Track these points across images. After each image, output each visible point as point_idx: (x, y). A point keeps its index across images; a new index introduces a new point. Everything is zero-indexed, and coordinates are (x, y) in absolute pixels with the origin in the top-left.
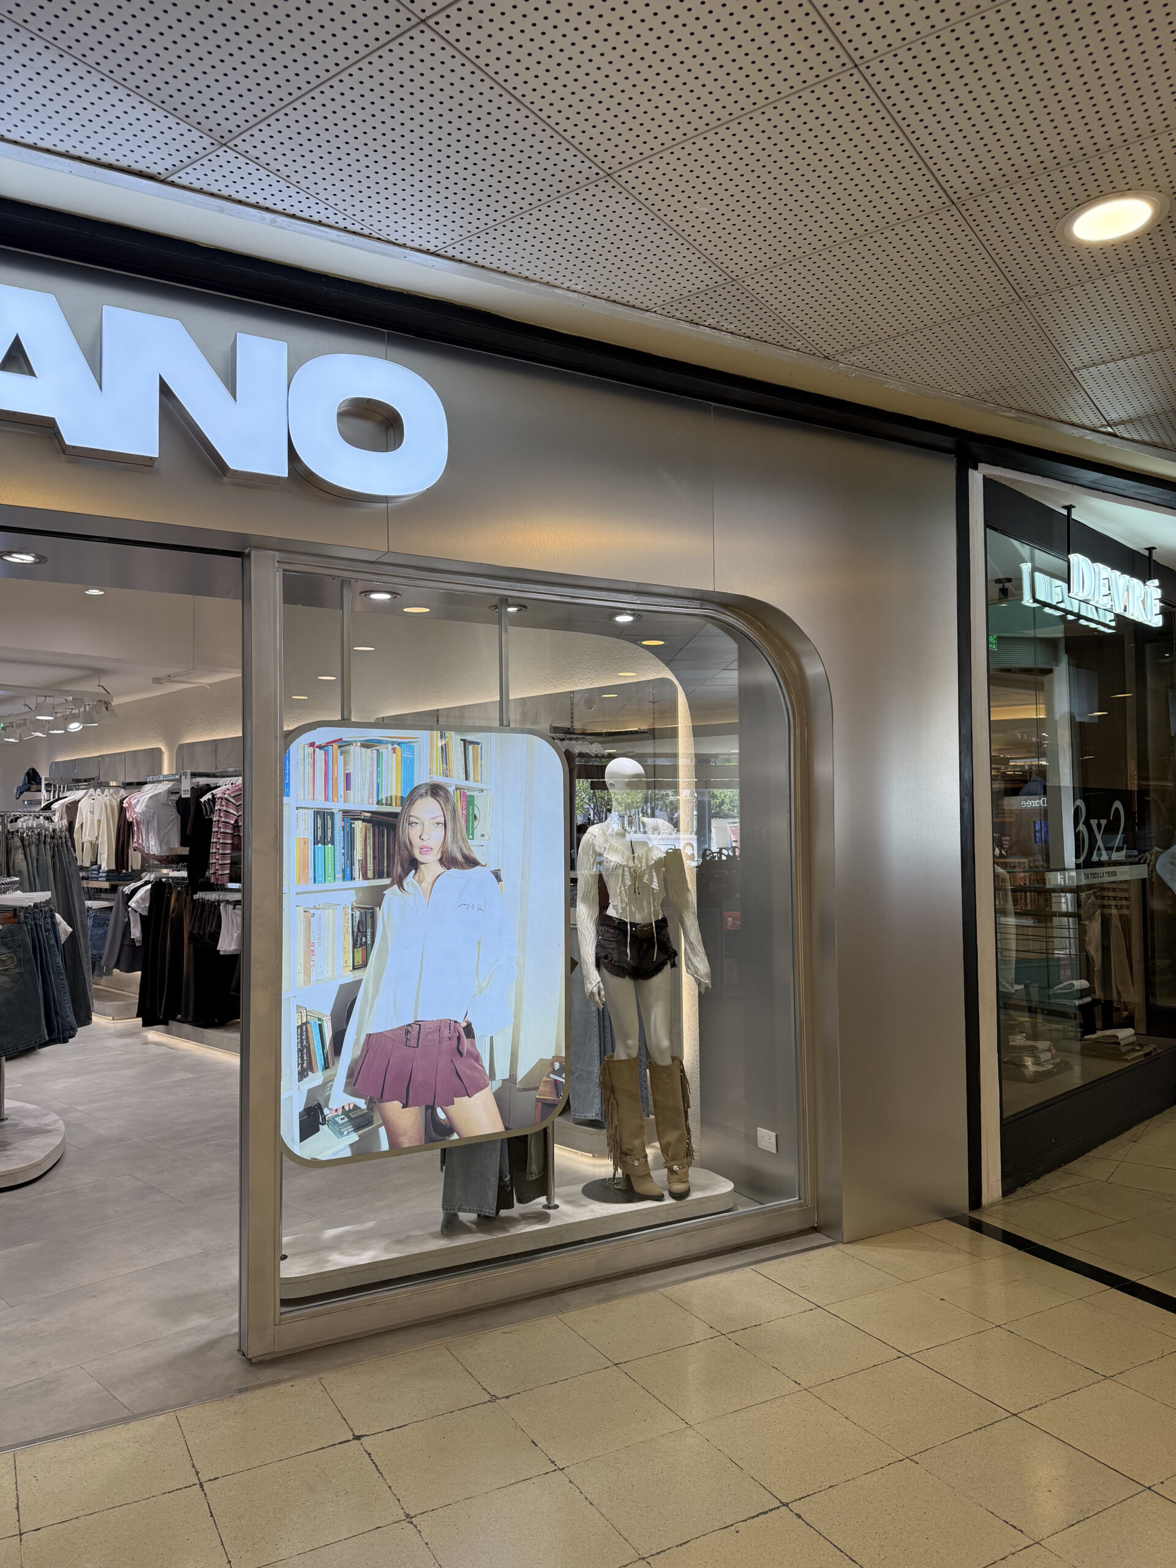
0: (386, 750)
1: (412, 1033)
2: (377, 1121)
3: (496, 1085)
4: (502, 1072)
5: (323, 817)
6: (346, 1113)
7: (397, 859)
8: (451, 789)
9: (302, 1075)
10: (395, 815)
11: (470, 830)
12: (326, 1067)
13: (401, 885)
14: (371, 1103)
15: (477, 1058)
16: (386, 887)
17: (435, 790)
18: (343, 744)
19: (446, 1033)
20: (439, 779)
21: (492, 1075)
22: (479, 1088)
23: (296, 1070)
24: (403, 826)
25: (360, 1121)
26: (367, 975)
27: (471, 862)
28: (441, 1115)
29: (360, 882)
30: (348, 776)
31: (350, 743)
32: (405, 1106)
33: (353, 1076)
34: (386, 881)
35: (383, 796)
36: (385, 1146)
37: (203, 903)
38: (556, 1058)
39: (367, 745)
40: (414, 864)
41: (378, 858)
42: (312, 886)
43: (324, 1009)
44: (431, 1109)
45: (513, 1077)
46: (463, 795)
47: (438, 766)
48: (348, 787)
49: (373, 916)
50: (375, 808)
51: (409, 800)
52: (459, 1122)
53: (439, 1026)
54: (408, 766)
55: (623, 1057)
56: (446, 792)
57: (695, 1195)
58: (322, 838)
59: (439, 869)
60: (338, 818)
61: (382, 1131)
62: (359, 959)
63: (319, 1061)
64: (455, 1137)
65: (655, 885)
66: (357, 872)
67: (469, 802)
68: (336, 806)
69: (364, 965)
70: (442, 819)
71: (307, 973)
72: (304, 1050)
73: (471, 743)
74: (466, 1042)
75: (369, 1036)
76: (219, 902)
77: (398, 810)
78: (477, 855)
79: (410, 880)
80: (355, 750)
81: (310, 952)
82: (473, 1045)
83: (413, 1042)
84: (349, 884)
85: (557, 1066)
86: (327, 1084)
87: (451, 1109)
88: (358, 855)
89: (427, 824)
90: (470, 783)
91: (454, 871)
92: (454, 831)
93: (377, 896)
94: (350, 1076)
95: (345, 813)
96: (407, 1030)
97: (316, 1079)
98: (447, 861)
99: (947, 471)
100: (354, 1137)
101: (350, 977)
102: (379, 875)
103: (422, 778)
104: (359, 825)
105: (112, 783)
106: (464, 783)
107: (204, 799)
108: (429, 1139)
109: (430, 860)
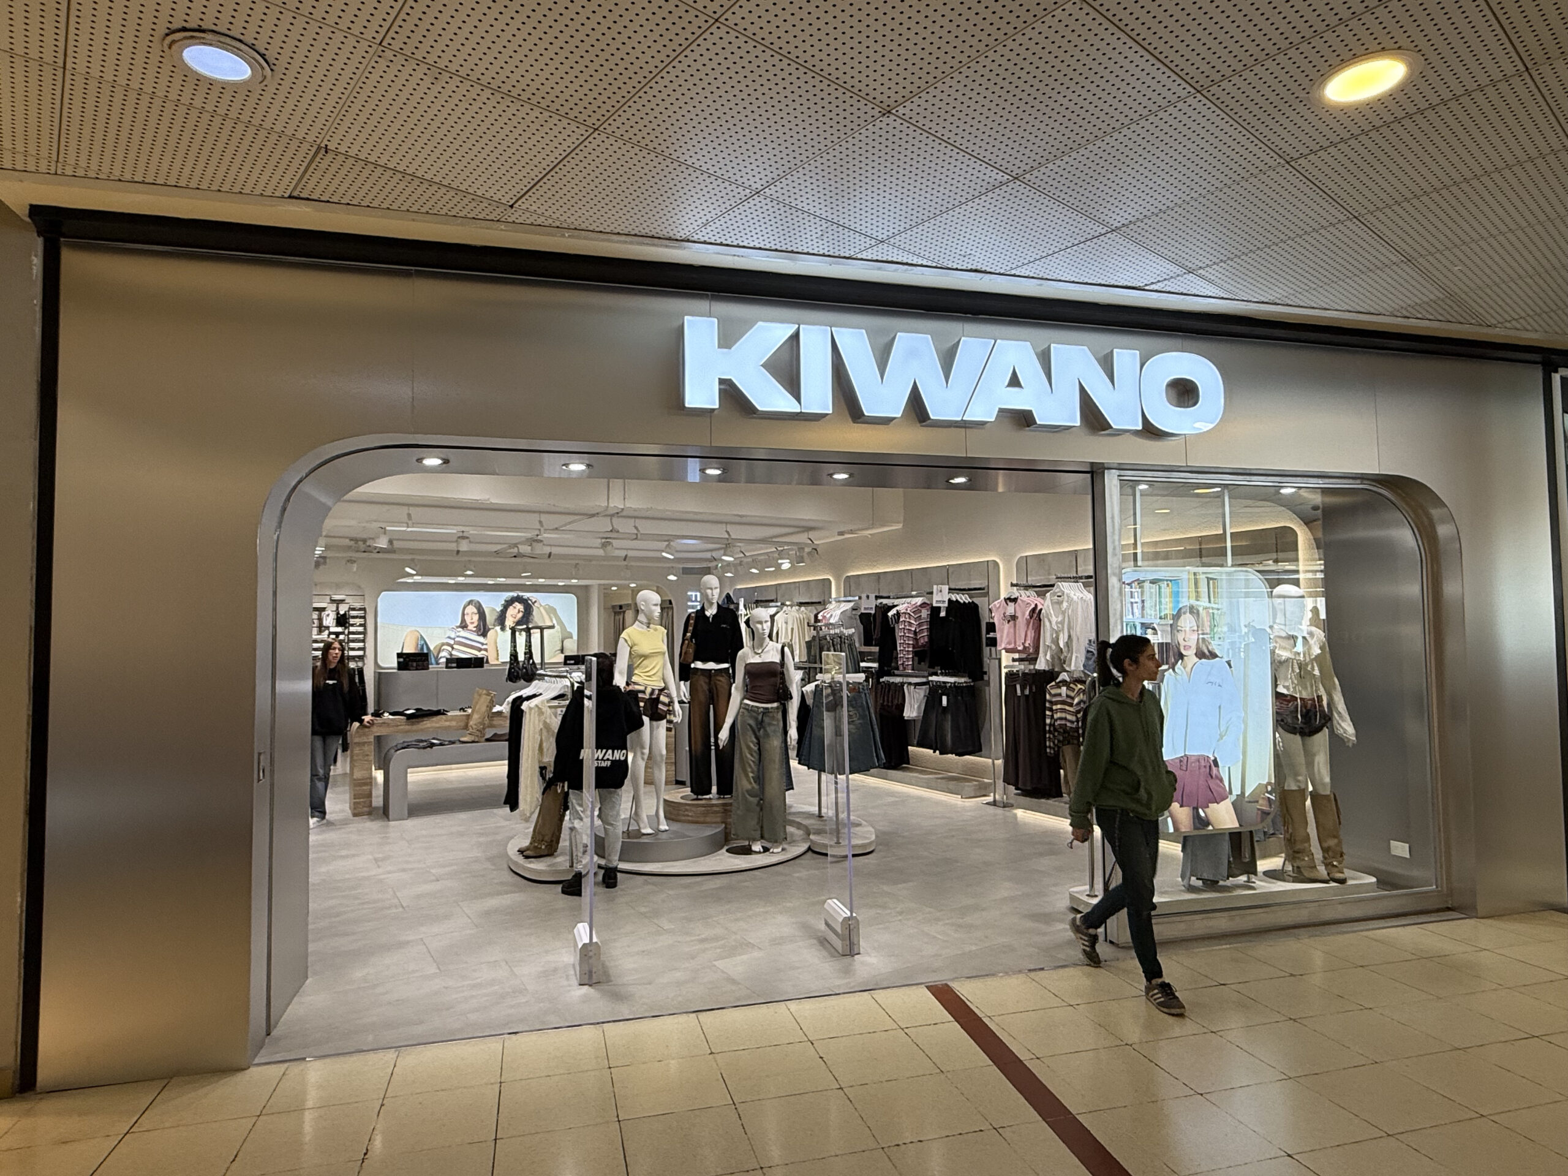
0: (1164, 585)
1: (1183, 762)
3: (1233, 798)
4: (1237, 791)
7: (1171, 654)
8: (1201, 609)
13: (1174, 670)
15: (1221, 780)
17: (1193, 610)
19: (1203, 763)
20: (1194, 603)
21: (1231, 792)
22: (1224, 798)
24: (1174, 632)
27: (1213, 655)
28: (1202, 814)
32: (1181, 806)
34: (1166, 667)
36: (1171, 830)
37: (889, 685)
38: (1269, 783)
39: (1153, 582)
40: (1181, 656)
44: (1196, 809)
45: (1243, 793)
47: (1193, 593)
49: (1160, 688)
51: (1177, 617)
52: (1212, 819)
53: (1199, 759)
54: (1176, 595)
55: (1294, 787)
56: (1198, 611)
57: (1350, 882)
59: (1196, 659)
61: (1169, 820)
64: (1210, 828)
65: (1317, 672)
67: (1211, 617)
70: (1196, 628)
74: (1214, 768)
76: (903, 684)
77: (1172, 622)
78: (1217, 651)
79: (1179, 666)
80: (1147, 585)
82: (1219, 772)
83: (1184, 767)
85: (1269, 788)
87: (1206, 810)
89: (1188, 631)
90: (1213, 605)
91: (1204, 661)
92: (1203, 636)
95: (1142, 624)
96: (1181, 760)
98: (1200, 655)
99: (1538, 374)
103: (1184, 602)
105: (788, 603)
106: (1208, 605)
107: (890, 614)
108: (1196, 828)
109: (1190, 654)
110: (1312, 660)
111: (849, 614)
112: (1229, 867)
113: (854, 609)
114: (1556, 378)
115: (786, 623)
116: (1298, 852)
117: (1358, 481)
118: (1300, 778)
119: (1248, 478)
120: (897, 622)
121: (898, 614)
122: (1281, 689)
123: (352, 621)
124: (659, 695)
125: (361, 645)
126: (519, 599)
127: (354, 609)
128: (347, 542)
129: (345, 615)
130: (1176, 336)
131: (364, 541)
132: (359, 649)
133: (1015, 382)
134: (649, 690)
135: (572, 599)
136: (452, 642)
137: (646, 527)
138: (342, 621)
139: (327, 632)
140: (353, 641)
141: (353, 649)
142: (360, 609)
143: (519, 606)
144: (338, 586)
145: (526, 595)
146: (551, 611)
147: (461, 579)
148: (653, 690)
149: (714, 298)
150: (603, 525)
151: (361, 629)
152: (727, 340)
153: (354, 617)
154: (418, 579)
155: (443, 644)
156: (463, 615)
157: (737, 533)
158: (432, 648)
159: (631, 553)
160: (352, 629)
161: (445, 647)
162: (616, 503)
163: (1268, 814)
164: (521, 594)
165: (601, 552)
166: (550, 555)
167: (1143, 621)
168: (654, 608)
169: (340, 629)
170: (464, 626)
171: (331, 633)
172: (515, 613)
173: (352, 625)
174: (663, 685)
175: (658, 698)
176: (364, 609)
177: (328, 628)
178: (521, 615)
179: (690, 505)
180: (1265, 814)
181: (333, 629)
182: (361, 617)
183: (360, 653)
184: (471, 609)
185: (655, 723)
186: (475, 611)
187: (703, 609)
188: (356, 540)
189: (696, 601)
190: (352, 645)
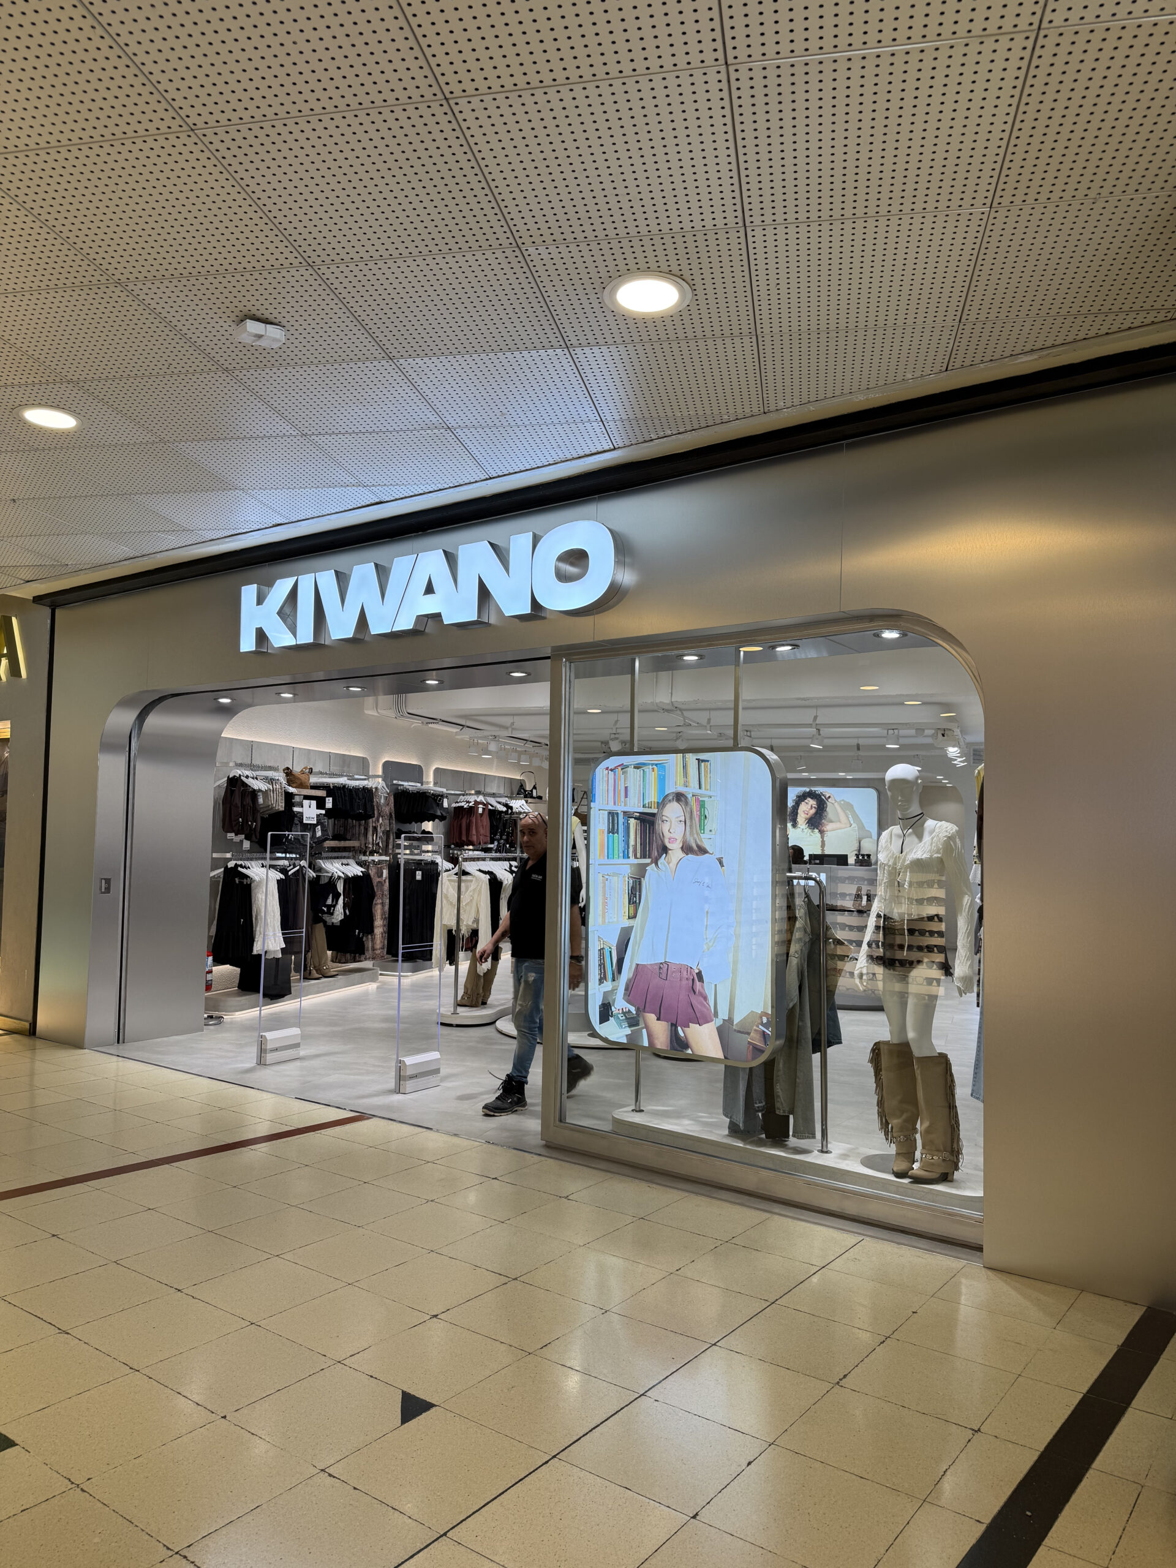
1: (663, 968)
2: (642, 1025)
3: (718, 1022)
4: (723, 1015)
5: (612, 815)
6: (624, 1013)
7: (655, 846)
8: (689, 796)
9: (601, 981)
10: (653, 815)
11: (702, 827)
13: (657, 864)
14: (638, 1010)
15: (705, 998)
16: (648, 865)
17: (679, 797)
18: (624, 767)
19: (685, 975)
20: (681, 789)
21: (716, 1014)
22: (707, 1021)
23: (598, 977)
24: (658, 822)
25: (633, 1022)
26: (636, 924)
27: (702, 851)
28: (681, 1034)
29: (632, 860)
30: (626, 788)
31: (627, 767)
32: (658, 1019)
33: (628, 989)
34: (648, 861)
35: (646, 802)
38: (765, 1014)
40: (665, 850)
41: (643, 845)
42: (606, 861)
43: (613, 942)
44: (674, 1026)
45: (730, 1020)
46: (697, 800)
47: (680, 780)
48: (626, 796)
49: (640, 884)
50: (642, 810)
51: (661, 805)
52: (692, 1041)
53: (681, 968)
54: (662, 780)
56: (686, 798)
58: (612, 830)
59: (681, 854)
60: (621, 816)
61: (644, 1031)
62: (632, 912)
63: (609, 975)
64: (689, 1051)
65: (907, 885)
66: (631, 855)
67: (702, 805)
68: (620, 809)
69: (635, 917)
70: (683, 819)
71: (604, 917)
72: (602, 966)
73: (703, 761)
74: (698, 983)
75: (638, 965)
77: (655, 811)
78: (706, 845)
79: (662, 861)
81: (605, 904)
82: (703, 987)
83: (664, 976)
84: (626, 861)
85: (765, 1020)
86: (613, 991)
87: (686, 1029)
88: (632, 842)
89: (673, 820)
91: (691, 856)
92: (691, 826)
94: (626, 989)
95: (624, 812)
96: (660, 966)
97: (608, 986)
98: (687, 849)
100: (628, 1031)
101: (627, 923)
104: (632, 821)
106: (698, 791)
108: (673, 1048)
109: (675, 847)
126: (812, 794)
133: (430, 590)
135: (871, 794)
143: (812, 802)
145: (819, 790)
146: (848, 807)
163: (762, 1051)
164: (814, 789)
167: (626, 809)
172: (809, 808)
178: (813, 811)
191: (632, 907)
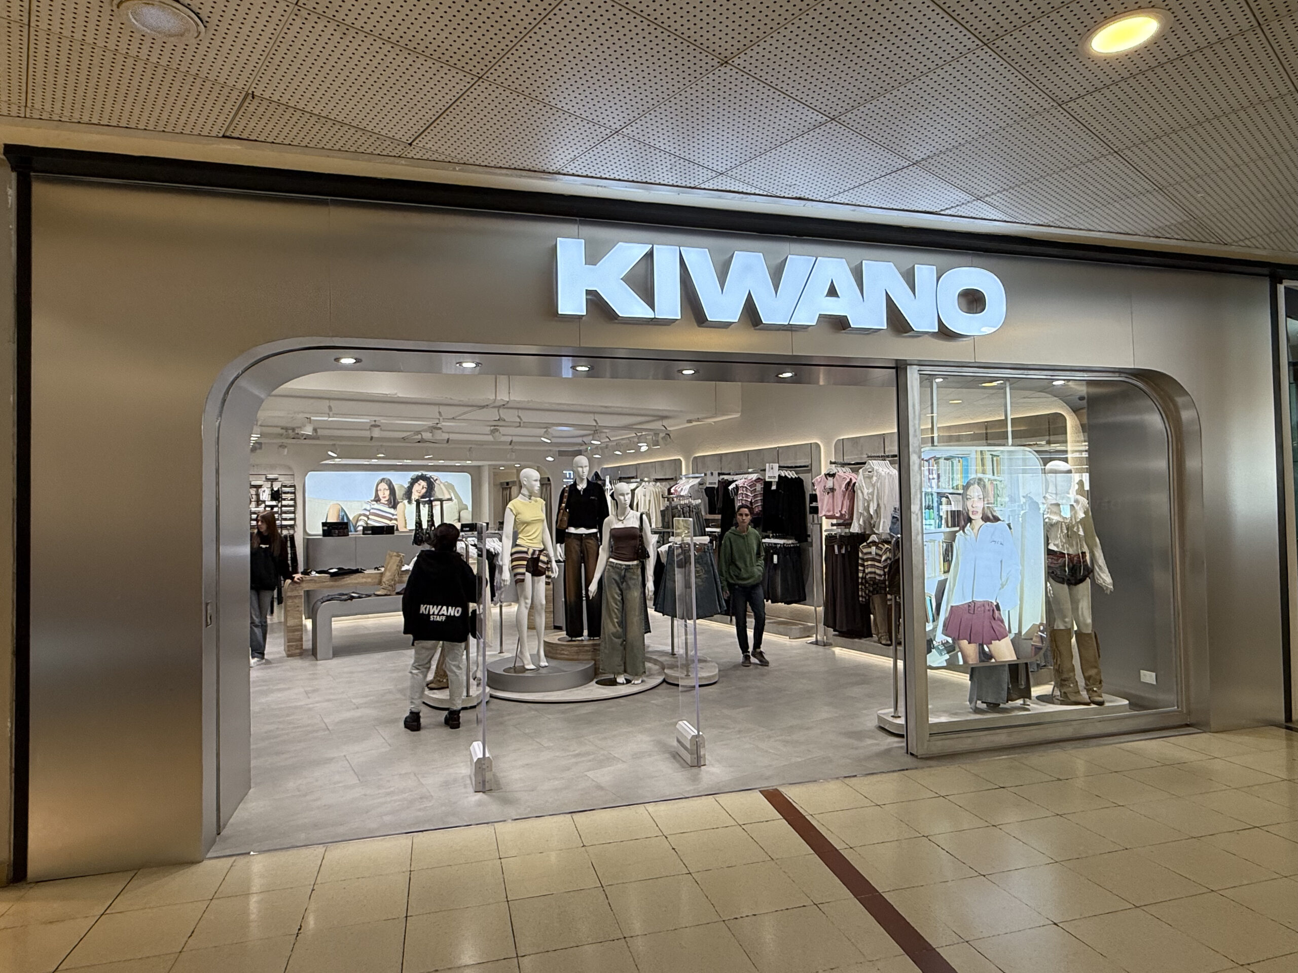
0: (956, 461)
1: (971, 607)
2: (957, 649)
3: (1012, 636)
4: (1015, 630)
5: (928, 496)
7: (962, 518)
8: (986, 481)
12: (934, 621)
13: (964, 531)
14: (953, 640)
15: (1002, 621)
16: (957, 532)
17: (980, 482)
18: (937, 460)
19: (987, 608)
21: (1010, 631)
22: (1004, 637)
24: (964, 500)
26: (950, 576)
27: (996, 519)
28: (986, 649)
29: (945, 529)
30: (939, 476)
32: (969, 643)
33: (946, 626)
34: (957, 529)
36: (961, 662)
38: (1041, 624)
39: (946, 459)
40: (970, 520)
41: (953, 517)
43: (932, 592)
44: (981, 645)
45: (1020, 632)
49: (952, 545)
50: (951, 491)
51: (966, 487)
52: (994, 653)
53: (984, 604)
54: (966, 471)
55: (1062, 627)
56: (984, 482)
58: (929, 507)
59: (982, 522)
60: (935, 495)
61: (960, 654)
64: (993, 660)
65: (1081, 533)
66: (944, 525)
69: (948, 571)
70: (982, 496)
73: (995, 456)
74: (996, 612)
75: (952, 607)
77: (962, 492)
78: (999, 515)
79: (968, 528)
80: (942, 461)
82: (1000, 615)
83: (972, 611)
84: (940, 530)
85: (1042, 628)
87: (990, 646)
88: (945, 516)
89: (975, 499)
90: (996, 477)
91: (988, 523)
92: (988, 503)
93: (953, 535)
94: (944, 626)
95: (938, 493)
96: (969, 605)
97: (929, 626)
98: (986, 519)
99: (1266, 285)
100: (947, 657)
102: (954, 525)
103: (973, 475)
104: (944, 500)
105: (646, 479)
106: (992, 478)
107: (730, 488)
108: (981, 661)
109: (977, 518)
110: (1077, 523)
111: (696, 487)
112: (1009, 693)
113: (700, 484)
114: (1281, 289)
115: (645, 496)
116: (1064, 680)
117: (1117, 375)
118: (1067, 620)
119: (1026, 372)
120: (736, 494)
121: (737, 487)
122: (1052, 547)
123: (284, 496)
124: (539, 555)
125: (292, 516)
126: (423, 478)
127: (285, 486)
128: (279, 430)
129: (278, 490)
130: (967, 254)
131: (293, 429)
132: (291, 519)
133: (832, 292)
134: (531, 551)
135: (466, 477)
136: (368, 513)
137: (527, 417)
138: (276, 496)
139: (263, 505)
140: (285, 513)
141: (285, 519)
142: (291, 486)
143: (423, 483)
144: (272, 467)
145: (429, 474)
146: (450, 487)
147: (374, 461)
148: (534, 551)
149: (582, 223)
150: (493, 415)
151: (292, 503)
152: (593, 257)
153: (285, 493)
154: (338, 461)
155: (360, 515)
156: (377, 490)
157: (604, 421)
158: (351, 518)
159: (515, 439)
160: (284, 503)
161: (362, 517)
162: (503, 397)
163: (1040, 649)
164: (424, 473)
165: (490, 438)
166: (448, 441)
167: (939, 491)
168: (534, 483)
169: (274, 503)
170: (377, 499)
171: (266, 506)
172: (419, 489)
173: (284, 499)
174: (542, 547)
175: (539, 557)
176: (294, 486)
177: (264, 502)
178: (424, 490)
179: (564, 398)
180: (1038, 649)
181: (268, 503)
182: (291, 493)
183: (292, 522)
184: (383, 486)
185: (536, 578)
186: (387, 487)
187: (575, 484)
188: (286, 429)
189: (570, 478)
190: (284, 516)
191: (946, 564)
